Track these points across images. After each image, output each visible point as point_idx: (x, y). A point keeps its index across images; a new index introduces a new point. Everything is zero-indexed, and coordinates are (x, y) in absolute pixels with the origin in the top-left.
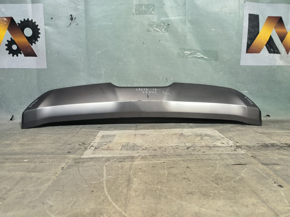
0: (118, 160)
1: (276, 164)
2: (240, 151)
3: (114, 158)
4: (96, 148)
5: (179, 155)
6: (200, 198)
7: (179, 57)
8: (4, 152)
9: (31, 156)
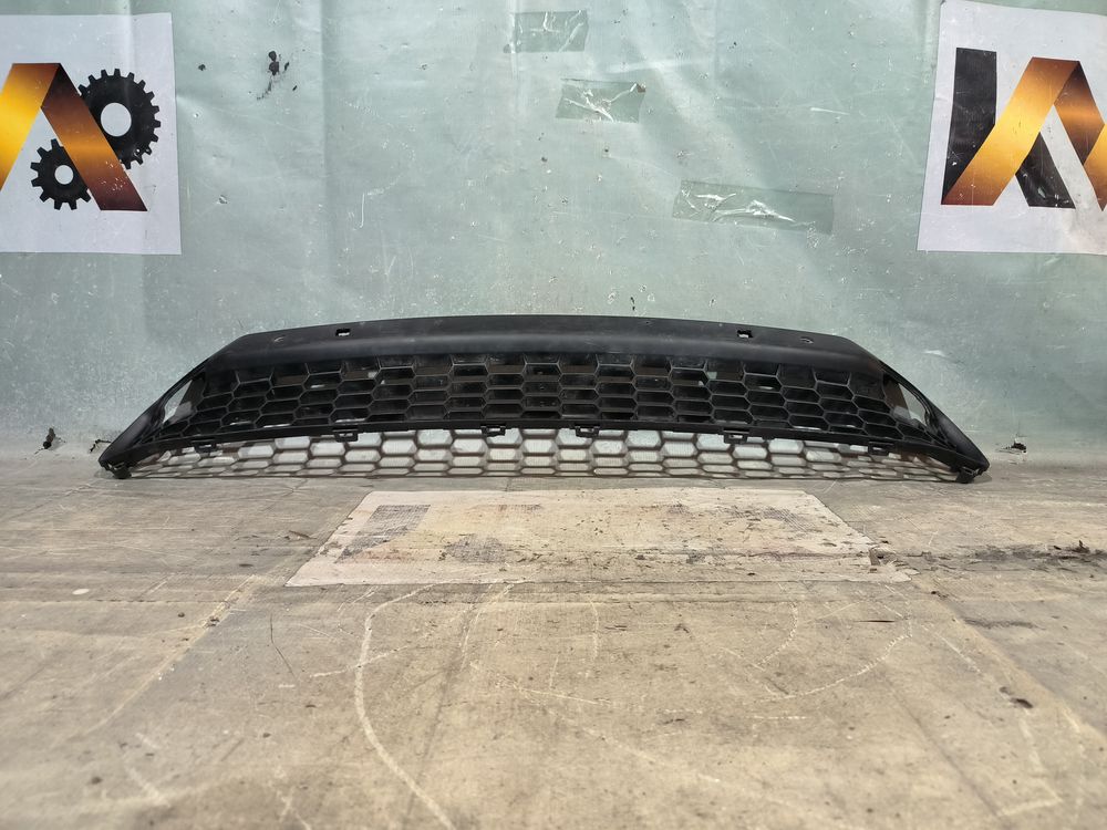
0: (422, 597)
2: (889, 572)
3: (408, 588)
4: (347, 553)
5: (656, 584)
6: (707, 739)
7: (679, 216)
8: (6, 559)
9: (103, 577)
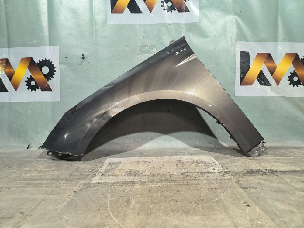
0: (121, 185)
1: (253, 188)
2: (227, 177)
3: (118, 183)
4: (103, 175)
5: (173, 181)
6: (181, 215)
8: (25, 178)
9: (48, 181)
